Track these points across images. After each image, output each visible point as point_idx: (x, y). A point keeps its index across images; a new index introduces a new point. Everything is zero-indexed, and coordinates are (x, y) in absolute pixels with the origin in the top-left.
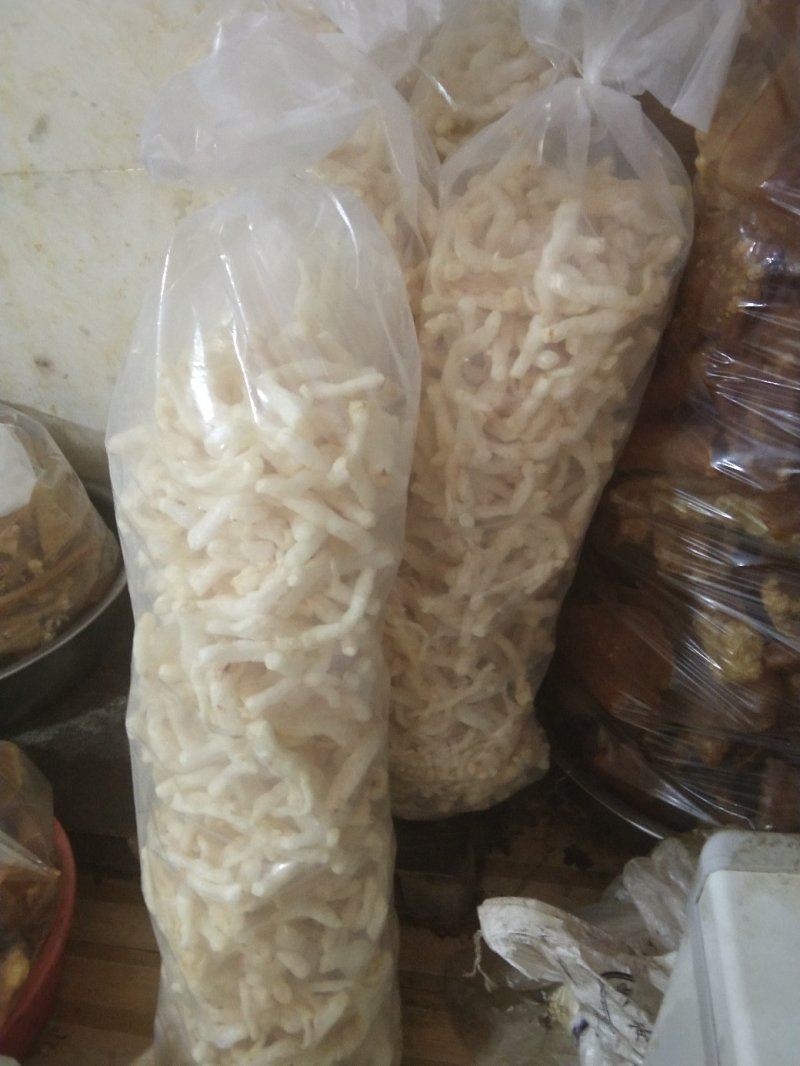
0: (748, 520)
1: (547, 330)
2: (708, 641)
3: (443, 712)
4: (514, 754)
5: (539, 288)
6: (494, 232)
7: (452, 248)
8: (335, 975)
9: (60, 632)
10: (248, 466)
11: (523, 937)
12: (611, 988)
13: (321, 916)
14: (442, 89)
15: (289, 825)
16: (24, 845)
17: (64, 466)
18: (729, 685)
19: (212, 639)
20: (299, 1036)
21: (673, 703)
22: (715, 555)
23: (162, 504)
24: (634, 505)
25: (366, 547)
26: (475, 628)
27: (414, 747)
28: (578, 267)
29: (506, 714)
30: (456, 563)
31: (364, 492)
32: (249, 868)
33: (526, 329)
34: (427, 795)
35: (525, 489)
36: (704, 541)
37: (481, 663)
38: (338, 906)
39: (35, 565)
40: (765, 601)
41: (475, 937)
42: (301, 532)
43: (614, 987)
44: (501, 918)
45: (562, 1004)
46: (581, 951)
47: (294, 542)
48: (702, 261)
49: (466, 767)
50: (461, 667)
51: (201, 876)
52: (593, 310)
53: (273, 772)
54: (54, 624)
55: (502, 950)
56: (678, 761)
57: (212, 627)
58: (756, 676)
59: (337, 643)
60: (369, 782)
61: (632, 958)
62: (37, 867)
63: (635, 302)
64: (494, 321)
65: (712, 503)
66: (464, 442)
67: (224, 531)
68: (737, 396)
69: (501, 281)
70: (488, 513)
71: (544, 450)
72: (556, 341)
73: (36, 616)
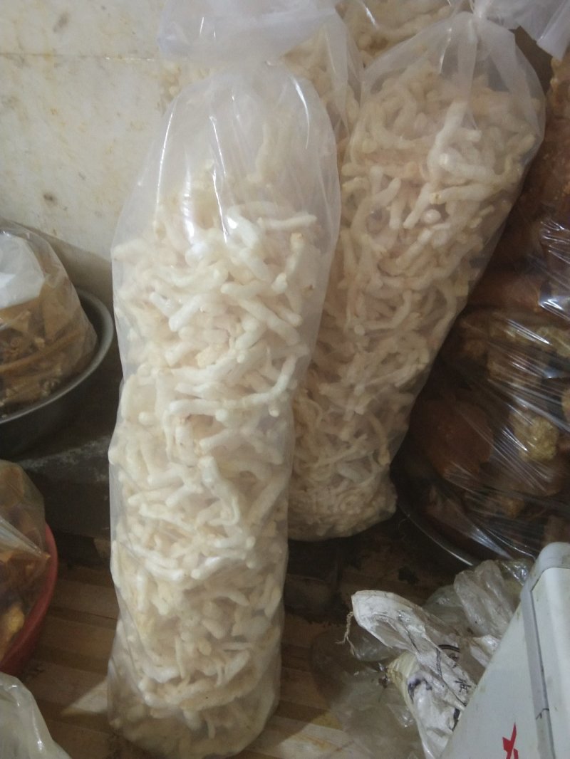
0: (560, 345)
1: (434, 195)
2: (518, 429)
3: (327, 465)
4: (373, 499)
5: (430, 163)
6: (400, 121)
7: (368, 130)
8: (241, 639)
9: (53, 391)
10: (217, 273)
11: (384, 618)
12: (445, 655)
13: (235, 597)
14: (369, 13)
15: (220, 531)
16: (26, 535)
17: (63, 273)
18: (532, 462)
19: (178, 396)
20: (213, 678)
21: (489, 472)
22: (532, 368)
23: (152, 297)
24: (476, 330)
25: (293, 340)
26: (358, 407)
27: (305, 488)
28: (459, 150)
29: (370, 471)
30: (347, 361)
31: (295, 301)
32: (190, 559)
33: (418, 194)
34: (310, 523)
35: (404, 310)
36: (524, 358)
37: (357, 435)
38: (247, 592)
39: (39, 341)
40: (564, 404)
41: (348, 616)
42: (250, 325)
43: (447, 655)
44: (369, 604)
45: (397, 670)
46: (426, 629)
47: (243, 331)
48: (547, 156)
49: (339, 506)
50: (345, 434)
51: (155, 563)
52: (468, 183)
53: (214, 493)
54: (50, 384)
55: (367, 625)
56: (487, 513)
57: (180, 388)
58: (551, 457)
59: (265, 407)
60: (276, 508)
61: (458, 638)
62: (34, 551)
63: (499, 180)
64: (395, 185)
65: (535, 332)
66: (363, 273)
67: (194, 321)
68: (563, 254)
69: (402, 156)
70: (375, 326)
71: (420, 283)
72: (439, 203)
73: (37, 378)
